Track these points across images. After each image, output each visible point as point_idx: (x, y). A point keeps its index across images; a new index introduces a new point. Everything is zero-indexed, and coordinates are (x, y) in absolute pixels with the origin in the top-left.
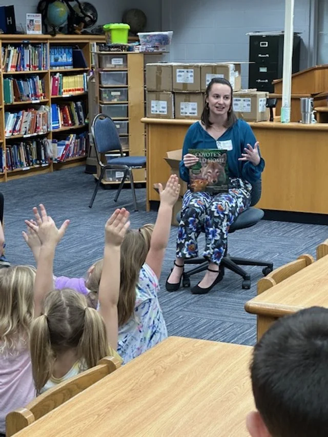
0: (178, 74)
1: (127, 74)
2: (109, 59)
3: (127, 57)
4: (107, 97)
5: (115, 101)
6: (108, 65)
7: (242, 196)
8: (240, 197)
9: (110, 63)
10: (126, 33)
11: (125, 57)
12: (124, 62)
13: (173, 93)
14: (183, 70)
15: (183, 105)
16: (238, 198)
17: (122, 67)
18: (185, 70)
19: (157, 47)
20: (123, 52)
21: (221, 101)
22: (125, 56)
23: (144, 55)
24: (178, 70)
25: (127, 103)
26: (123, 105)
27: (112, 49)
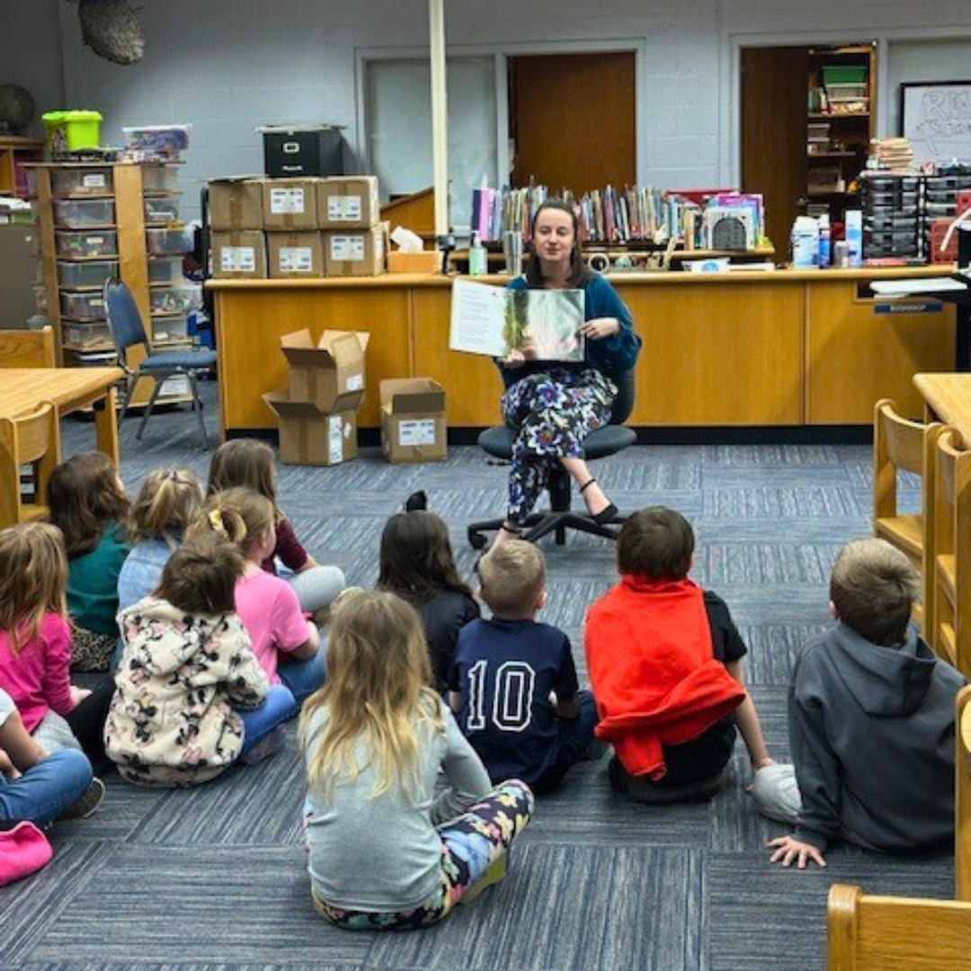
0: (273, 197)
1: (114, 204)
2: (79, 177)
3: (112, 173)
4: (80, 249)
5: (94, 254)
6: (79, 189)
7: (594, 400)
8: (587, 404)
9: (82, 184)
10: (96, 127)
11: (109, 174)
12: (106, 180)
13: (265, 232)
14: (282, 190)
15: (284, 253)
16: (582, 404)
17: (103, 191)
18: (288, 191)
19: (165, 153)
20: (103, 163)
21: (554, 237)
22: (109, 170)
23: (143, 167)
24: (273, 191)
25: (118, 259)
26: (110, 263)
27: (83, 158)
